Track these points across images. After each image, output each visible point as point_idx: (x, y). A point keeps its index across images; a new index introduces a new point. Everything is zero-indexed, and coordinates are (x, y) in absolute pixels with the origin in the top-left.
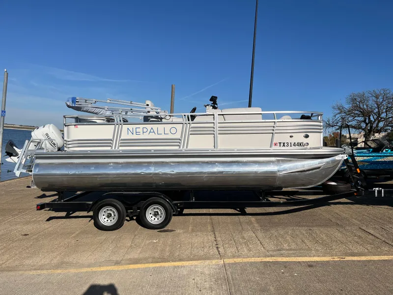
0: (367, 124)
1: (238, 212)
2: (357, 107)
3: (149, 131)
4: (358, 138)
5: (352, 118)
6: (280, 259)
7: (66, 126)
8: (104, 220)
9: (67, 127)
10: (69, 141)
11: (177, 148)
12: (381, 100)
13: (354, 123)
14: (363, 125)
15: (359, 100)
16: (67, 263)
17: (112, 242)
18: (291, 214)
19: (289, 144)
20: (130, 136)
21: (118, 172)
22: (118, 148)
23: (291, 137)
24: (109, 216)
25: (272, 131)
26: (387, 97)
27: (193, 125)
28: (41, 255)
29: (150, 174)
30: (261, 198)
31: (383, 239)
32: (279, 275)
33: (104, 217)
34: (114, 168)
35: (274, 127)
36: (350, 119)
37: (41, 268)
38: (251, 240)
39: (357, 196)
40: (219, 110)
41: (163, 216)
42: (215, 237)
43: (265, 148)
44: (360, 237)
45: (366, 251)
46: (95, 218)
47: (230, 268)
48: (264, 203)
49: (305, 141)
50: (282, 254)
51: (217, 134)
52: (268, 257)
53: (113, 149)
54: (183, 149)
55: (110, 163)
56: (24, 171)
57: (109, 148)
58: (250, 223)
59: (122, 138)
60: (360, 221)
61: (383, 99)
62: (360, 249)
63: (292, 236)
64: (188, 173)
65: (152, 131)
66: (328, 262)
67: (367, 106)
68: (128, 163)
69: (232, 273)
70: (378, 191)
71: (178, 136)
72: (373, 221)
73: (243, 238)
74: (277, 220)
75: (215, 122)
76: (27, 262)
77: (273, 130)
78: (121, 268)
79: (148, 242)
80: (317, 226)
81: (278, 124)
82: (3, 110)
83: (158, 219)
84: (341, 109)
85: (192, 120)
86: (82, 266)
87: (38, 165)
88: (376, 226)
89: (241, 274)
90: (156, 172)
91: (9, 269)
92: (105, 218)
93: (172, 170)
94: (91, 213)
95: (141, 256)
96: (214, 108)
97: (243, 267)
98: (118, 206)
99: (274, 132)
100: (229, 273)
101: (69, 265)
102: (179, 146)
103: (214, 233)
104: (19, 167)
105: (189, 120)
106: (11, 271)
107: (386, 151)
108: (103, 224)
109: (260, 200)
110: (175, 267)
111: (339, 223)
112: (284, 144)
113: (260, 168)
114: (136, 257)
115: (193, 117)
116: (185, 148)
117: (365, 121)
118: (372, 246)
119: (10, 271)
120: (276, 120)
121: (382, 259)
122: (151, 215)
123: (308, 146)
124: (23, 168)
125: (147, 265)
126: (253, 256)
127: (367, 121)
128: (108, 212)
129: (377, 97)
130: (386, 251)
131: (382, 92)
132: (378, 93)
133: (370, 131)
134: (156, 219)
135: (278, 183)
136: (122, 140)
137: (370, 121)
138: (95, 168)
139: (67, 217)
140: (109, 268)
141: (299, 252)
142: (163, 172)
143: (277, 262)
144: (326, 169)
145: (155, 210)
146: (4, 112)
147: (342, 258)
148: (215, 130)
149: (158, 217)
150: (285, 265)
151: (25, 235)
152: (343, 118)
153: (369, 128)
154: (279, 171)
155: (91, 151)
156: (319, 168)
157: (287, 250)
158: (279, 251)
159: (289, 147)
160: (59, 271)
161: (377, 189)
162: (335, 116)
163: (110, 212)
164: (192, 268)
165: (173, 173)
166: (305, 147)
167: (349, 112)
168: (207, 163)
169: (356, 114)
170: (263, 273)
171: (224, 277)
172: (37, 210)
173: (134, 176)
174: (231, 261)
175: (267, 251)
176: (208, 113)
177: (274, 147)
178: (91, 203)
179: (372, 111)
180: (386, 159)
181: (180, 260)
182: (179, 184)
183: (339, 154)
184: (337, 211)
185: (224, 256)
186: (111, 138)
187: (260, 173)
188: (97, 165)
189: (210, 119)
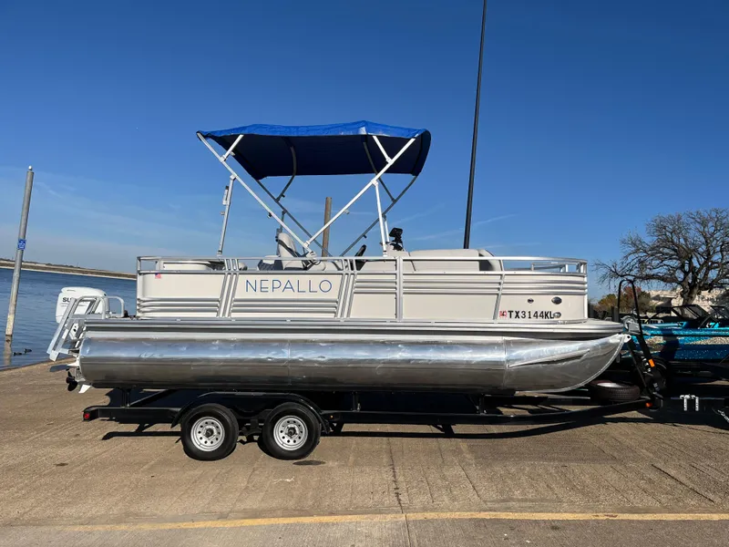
0: (686, 273)
1: (439, 431)
2: (668, 242)
3: (283, 287)
4: (671, 299)
5: (658, 262)
6: (503, 515)
7: (140, 274)
8: (200, 441)
9: (141, 277)
10: (144, 301)
11: (331, 316)
12: (712, 230)
13: (662, 271)
14: (680, 275)
15: (670, 227)
16: (136, 515)
17: (214, 480)
18: (531, 437)
19: (527, 314)
20: (251, 295)
21: (228, 356)
22: (229, 314)
23: (530, 301)
24: (209, 433)
25: (496, 291)
26: (721, 225)
27: (359, 277)
28: (90, 501)
29: (283, 361)
30: (478, 407)
31: (691, 486)
32: (499, 541)
33: (201, 435)
34: (221, 349)
35: (500, 283)
36: (655, 262)
37: (91, 521)
38: (458, 482)
39: (650, 408)
40: (405, 252)
41: (304, 437)
42: (394, 476)
43: (485, 320)
44: (650, 481)
45: (658, 505)
46: (185, 436)
47: (416, 528)
48: (483, 417)
49: (555, 308)
50: (509, 508)
51: (402, 292)
52: (485, 511)
53: (221, 315)
54: (341, 319)
55: (215, 340)
56: (66, 352)
57: (213, 315)
58: (458, 452)
59: (236, 297)
60: (654, 453)
61: (716, 227)
62: (649, 501)
63: (530, 477)
64: (350, 361)
65: (288, 286)
66: (587, 521)
67: (686, 240)
68: (244, 342)
69: (419, 537)
70: (688, 400)
71: (333, 295)
72: (679, 453)
73: (444, 478)
74: (505, 448)
75: (397, 272)
76: (67, 511)
77: (499, 289)
78: (228, 524)
79: (275, 481)
80: (576, 460)
81: (507, 279)
82: (22, 238)
83: (295, 441)
84: (637, 245)
85: (359, 268)
86: (162, 520)
87: (89, 342)
88: (682, 463)
89: (435, 538)
90: (294, 358)
91: (37, 523)
92: (201, 438)
93: (320, 355)
94: (178, 428)
95: (264, 505)
96: (398, 248)
97: (439, 527)
98: (226, 417)
99: (500, 293)
100: (413, 536)
101: (139, 517)
102: (334, 312)
103: (393, 469)
104: (56, 344)
105: (352, 269)
106: (40, 525)
107: (710, 326)
108: (198, 447)
109: (475, 411)
110: (322, 524)
111: (616, 457)
112: (517, 313)
113: (474, 356)
114: (254, 507)
115: (360, 264)
116: (345, 316)
117: (682, 267)
118: (670, 497)
119: (37, 525)
120: (504, 273)
121: (683, 518)
122: (283, 434)
123: (561, 318)
124: (64, 347)
125: (273, 521)
126: (459, 510)
127: (687, 268)
128: (208, 427)
129: (704, 224)
130: (693, 505)
131: (714, 215)
132: (706, 215)
133: (692, 286)
134: (292, 441)
135: (506, 383)
136: (236, 300)
137: (692, 269)
138: (187, 348)
139: (139, 433)
140: (209, 524)
141: (540, 504)
142: (305, 357)
143: (498, 519)
144: (594, 359)
145: (289, 426)
146: (22, 241)
147: (612, 516)
148: (397, 286)
149: (295, 437)
150: (512, 525)
151: (63, 465)
152: (641, 262)
153: (690, 281)
154: (508, 361)
155: (183, 319)
156: (579, 357)
157: (519, 500)
158: (505, 502)
159: (527, 320)
160: (123, 527)
161: (688, 396)
162: (626, 257)
163: (211, 427)
164: (352, 527)
165: (323, 359)
166: (555, 319)
167: (654, 251)
168: (384, 343)
169: (667, 254)
170: (473, 538)
171: (406, 542)
172: (85, 420)
173: (255, 364)
174: (420, 516)
175: (485, 502)
176: (385, 257)
177: (500, 319)
178: (179, 409)
179: (695, 250)
180: (709, 342)
181: (331, 514)
182: (333, 380)
183: (615, 333)
184: (616, 434)
185: (408, 508)
186: (218, 297)
187: (474, 364)
188: (192, 344)
189: (389, 267)
